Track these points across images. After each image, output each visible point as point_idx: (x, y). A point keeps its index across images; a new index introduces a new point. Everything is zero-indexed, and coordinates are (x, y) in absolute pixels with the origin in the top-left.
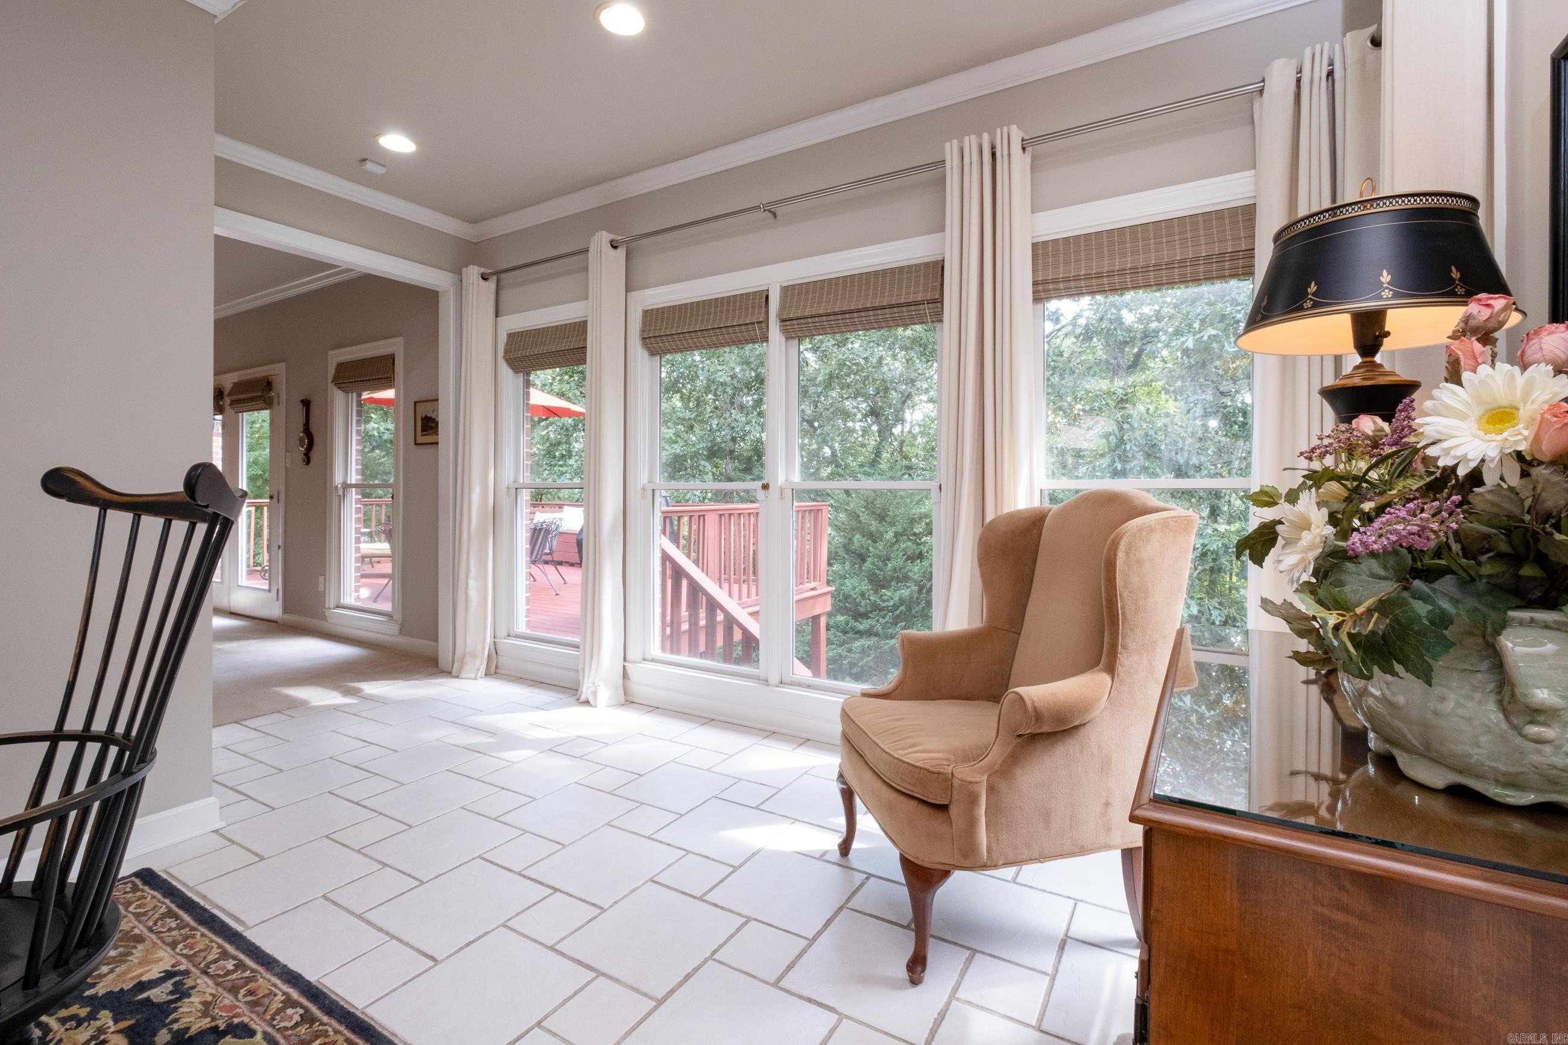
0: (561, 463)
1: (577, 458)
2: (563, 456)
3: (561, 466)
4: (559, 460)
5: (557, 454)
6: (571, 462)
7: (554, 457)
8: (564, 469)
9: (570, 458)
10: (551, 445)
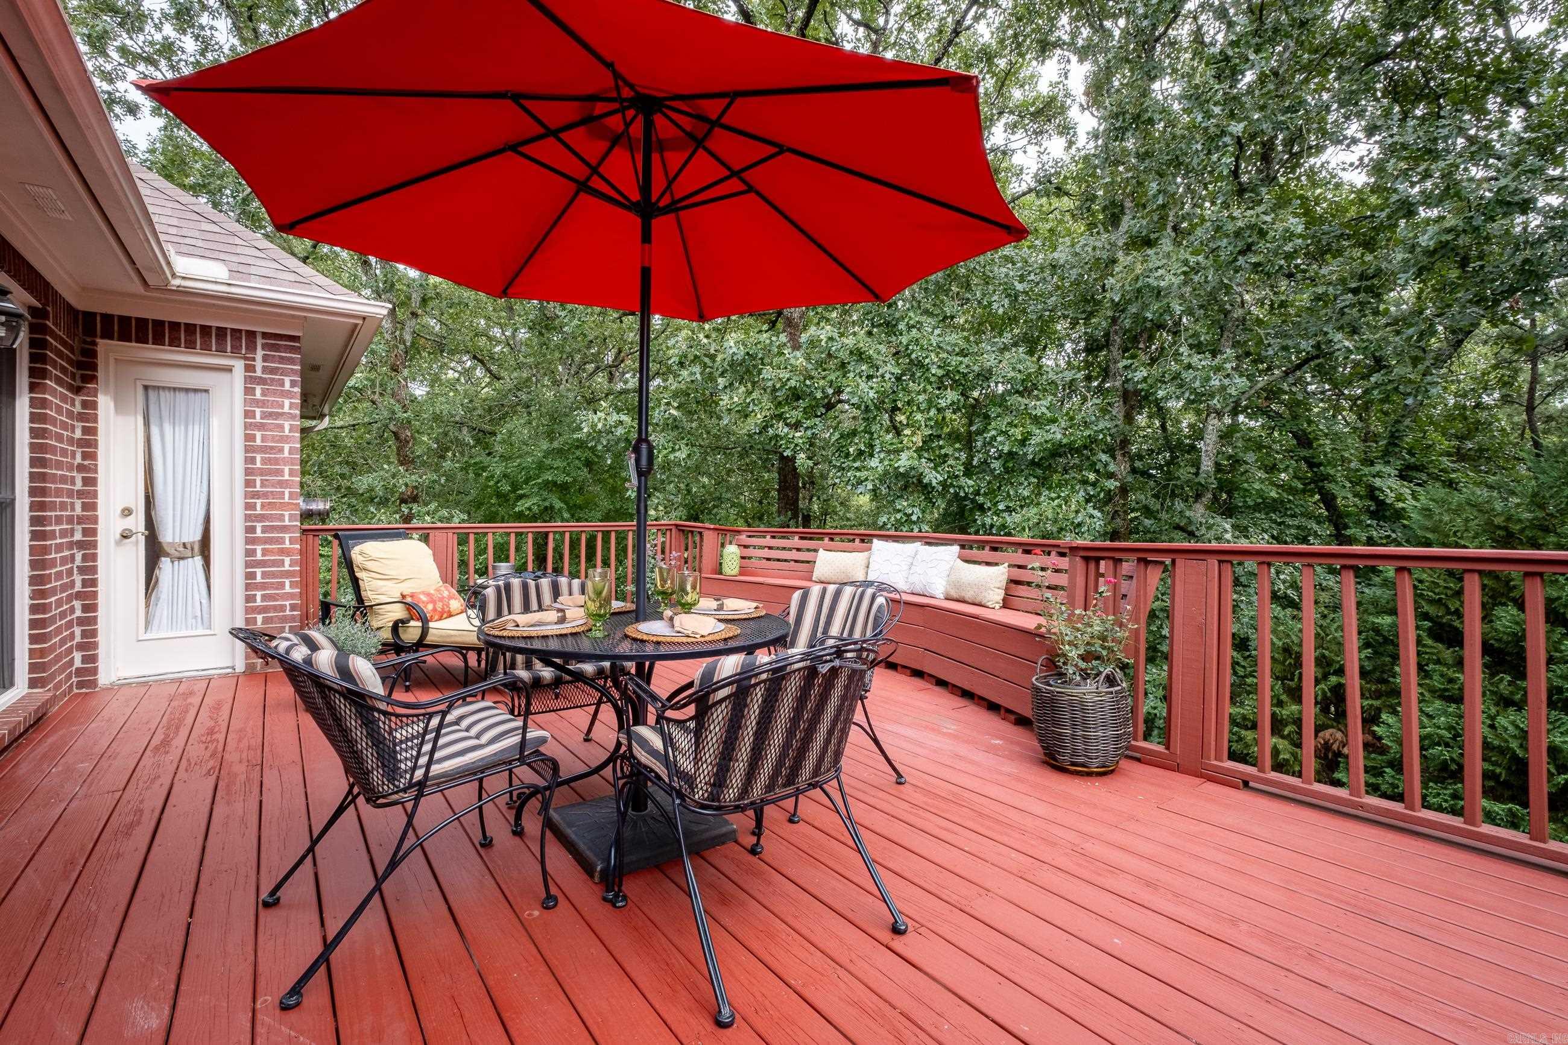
0: (857, 464)
1: (882, 455)
2: (861, 453)
3: (858, 469)
4: (854, 461)
5: (851, 450)
6: (874, 463)
7: (848, 455)
8: (862, 474)
9: (872, 455)
10: (842, 436)
